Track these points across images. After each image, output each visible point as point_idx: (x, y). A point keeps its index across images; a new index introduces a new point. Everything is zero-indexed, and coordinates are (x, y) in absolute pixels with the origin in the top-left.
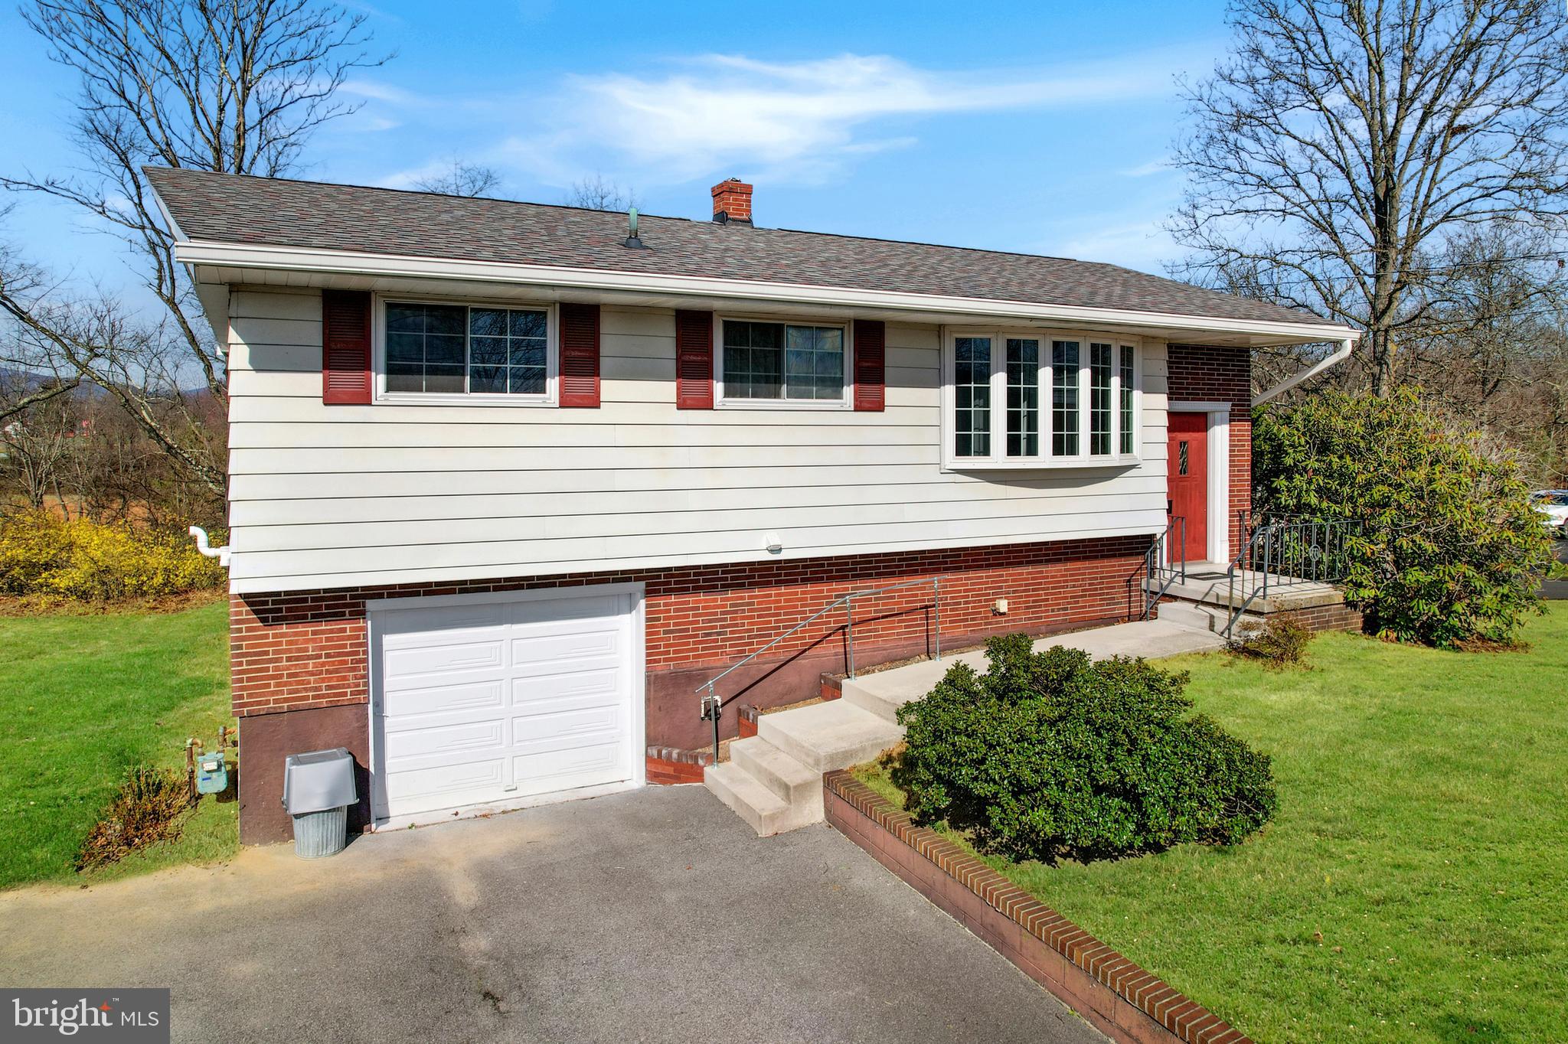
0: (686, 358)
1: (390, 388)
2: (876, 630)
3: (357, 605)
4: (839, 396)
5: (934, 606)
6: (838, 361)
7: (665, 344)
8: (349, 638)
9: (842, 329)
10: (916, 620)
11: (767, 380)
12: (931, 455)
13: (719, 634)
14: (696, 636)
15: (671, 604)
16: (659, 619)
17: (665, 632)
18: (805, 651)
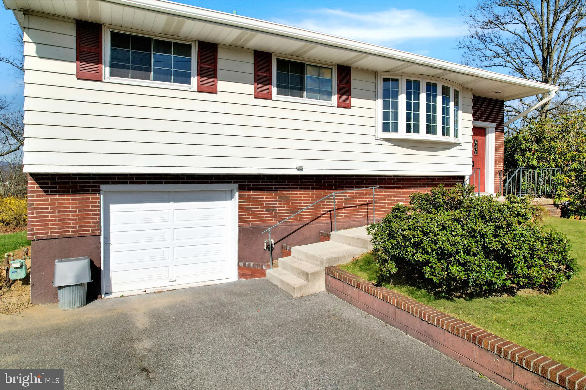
0: (259, 74)
1: (112, 74)
2: (345, 213)
3: (96, 187)
4: (330, 100)
5: (371, 203)
6: (330, 84)
7: (249, 67)
8: (91, 203)
9: (331, 69)
10: (363, 209)
11: (297, 89)
12: (371, 131)
13: (273, 210)
14: (262, 211)
15: (251, 195)
16: (245, 202)
17: (248, 208)
18: (313, 220)
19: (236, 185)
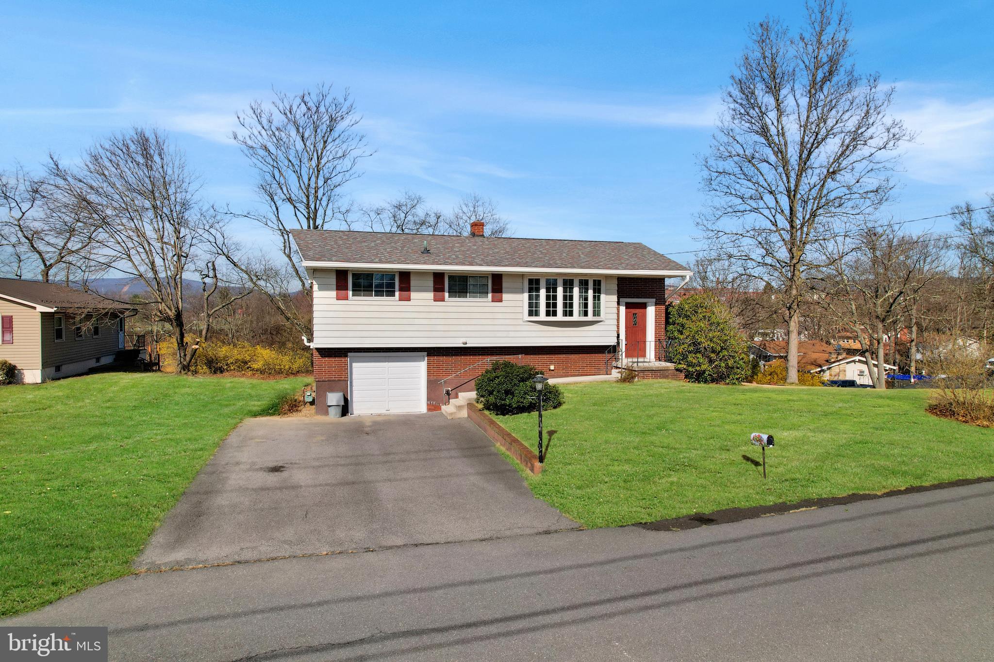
0: (436, 286)
1: (353, 295)
3: (346, 354)
4: (487, 297)
6: (486, 287)
7: (430, 283)
8: (344, 362)
9: (487, 277)
11: (463, 292)
12: (519, 316)
15: (435, 359)
16: (431, 363)
17: (433, 367)
19: (426, 353)
